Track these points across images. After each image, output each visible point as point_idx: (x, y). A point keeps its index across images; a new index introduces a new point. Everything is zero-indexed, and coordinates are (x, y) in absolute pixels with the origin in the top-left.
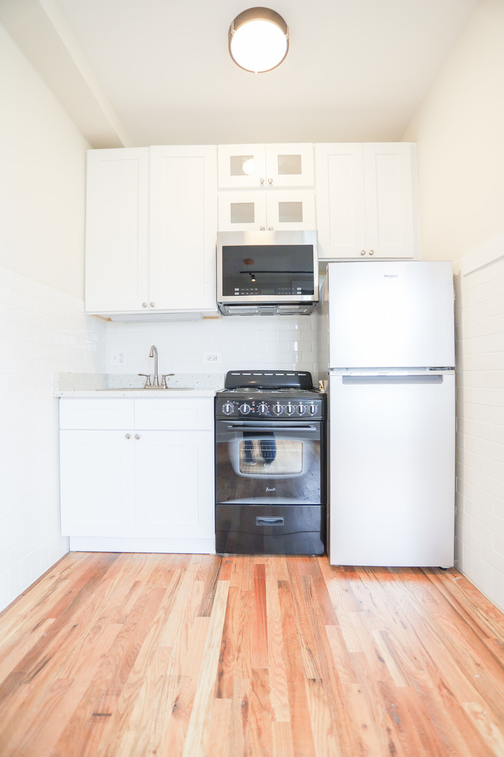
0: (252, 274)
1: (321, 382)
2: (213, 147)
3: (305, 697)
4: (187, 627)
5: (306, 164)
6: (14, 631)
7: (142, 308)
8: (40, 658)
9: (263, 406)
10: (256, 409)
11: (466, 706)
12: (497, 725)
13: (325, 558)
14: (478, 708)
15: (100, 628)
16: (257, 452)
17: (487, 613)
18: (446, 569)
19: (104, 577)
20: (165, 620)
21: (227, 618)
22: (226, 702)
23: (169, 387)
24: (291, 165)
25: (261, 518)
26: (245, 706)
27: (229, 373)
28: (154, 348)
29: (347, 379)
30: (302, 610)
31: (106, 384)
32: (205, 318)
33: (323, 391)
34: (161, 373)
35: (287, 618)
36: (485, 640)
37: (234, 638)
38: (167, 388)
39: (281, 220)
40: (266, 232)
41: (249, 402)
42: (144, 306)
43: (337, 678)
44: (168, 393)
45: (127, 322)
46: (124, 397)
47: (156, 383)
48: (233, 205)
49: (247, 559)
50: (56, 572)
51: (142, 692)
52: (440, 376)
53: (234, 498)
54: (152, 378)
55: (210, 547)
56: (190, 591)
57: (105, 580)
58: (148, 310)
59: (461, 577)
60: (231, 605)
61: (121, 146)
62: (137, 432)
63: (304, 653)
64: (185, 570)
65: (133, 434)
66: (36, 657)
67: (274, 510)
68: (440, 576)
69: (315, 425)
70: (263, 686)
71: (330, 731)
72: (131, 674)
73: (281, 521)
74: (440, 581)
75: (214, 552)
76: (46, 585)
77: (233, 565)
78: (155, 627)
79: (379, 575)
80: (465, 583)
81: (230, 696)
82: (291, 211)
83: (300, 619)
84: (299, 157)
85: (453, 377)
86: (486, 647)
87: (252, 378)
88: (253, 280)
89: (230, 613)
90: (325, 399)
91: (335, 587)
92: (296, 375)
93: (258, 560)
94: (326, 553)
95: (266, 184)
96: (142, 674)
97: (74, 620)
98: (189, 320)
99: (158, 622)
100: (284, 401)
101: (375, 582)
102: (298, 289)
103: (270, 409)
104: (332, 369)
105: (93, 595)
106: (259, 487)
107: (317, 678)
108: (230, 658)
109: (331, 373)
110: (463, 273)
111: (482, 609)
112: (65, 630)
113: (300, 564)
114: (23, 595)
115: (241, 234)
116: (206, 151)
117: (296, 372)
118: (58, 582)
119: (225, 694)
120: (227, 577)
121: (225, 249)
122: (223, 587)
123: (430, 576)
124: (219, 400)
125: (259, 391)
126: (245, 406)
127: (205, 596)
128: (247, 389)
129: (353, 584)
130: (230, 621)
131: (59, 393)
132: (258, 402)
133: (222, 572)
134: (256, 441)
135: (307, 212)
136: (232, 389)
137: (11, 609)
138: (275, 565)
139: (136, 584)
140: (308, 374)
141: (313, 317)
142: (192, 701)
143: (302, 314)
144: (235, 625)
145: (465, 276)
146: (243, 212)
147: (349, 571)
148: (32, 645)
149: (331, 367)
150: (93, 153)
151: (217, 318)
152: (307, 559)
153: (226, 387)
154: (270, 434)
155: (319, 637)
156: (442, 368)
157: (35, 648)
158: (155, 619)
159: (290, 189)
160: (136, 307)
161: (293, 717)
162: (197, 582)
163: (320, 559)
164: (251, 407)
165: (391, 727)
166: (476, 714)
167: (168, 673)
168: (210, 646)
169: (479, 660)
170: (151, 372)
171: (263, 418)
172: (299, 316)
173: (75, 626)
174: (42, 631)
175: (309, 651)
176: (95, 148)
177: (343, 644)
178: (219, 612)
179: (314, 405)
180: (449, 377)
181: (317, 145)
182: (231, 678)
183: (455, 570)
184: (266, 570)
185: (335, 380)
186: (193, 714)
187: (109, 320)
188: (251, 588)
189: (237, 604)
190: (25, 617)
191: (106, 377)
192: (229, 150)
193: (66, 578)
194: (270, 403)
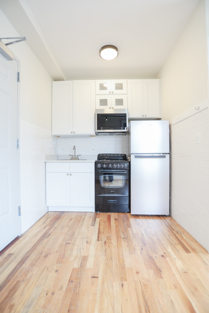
0: (106, 117)
1: (129, 158)
2: (94, 81)
3: (121, 241)
4: (88, 228)
5: (124, 86)
6: (39, 228)
7: (71, 134)
8: (48, 234)
9: (110, 165)
10: (108, 166)
11: (163, 243)
12: (170, 245)
13: (129, 213)
14: (166, 243)
15: (63, 228)
16: (107, 178)
17: (176, 226)
18: (167, 216)
19: (61, 217)
20: (81, 227)
21: (99, 226)
22: (100, 242)
23: (79, 159)
24: (119, 87)
25: (109, 201)
26: (105, 242)
27: (99, 155)
28: (74, 147)
29: (136, 157)
30: (121, 225)
31: (58, 158)
32: (91, 136)
33: (129, 161)
34: (77, 154)
35: (117, 227)
36: (173, 231)
37: (102, 230)
38: (78, 159)
39: (116, 105)
40: (111, 109)
41: (106, 164)
42: (71, 133)
43: (130, 238)
44: (79, 161)
45: (64, 138)
46: (66, 162)
47: (75, 158)
48: (100, 100)
49: (105, 213)
50: (46, 216)
51: (78, 240)
52: (165, 156)
53: (100, 194)
54: (73, 156)
55: (93, 210)
56: (88, 221)
57: (61, 218)
58: (73, 134)
59: (171, 218)
60: (100, 224)
61: (63, 80)
62: (70, 173)
63: (121, 233)
64: (86, 216)
65: (69, 174)
66: (47, 234)
67: (113, 198)
68: (165, 218)
69: (126, 171)
70: (110, 239)
71: (127, 246)
72: (74, 237)
73: (116, 201)
74: (164, 219)
75: (95, 212)
76: (44, 219)
77: (101, 215)
78: (78, 228)
79: (146, 217)
80: (172, 219)
81: (101, 240)
82: (119, 102)
83: (121, 227)
84: (122, 84)
85: (169, 156)
86: (173, 232)
87: (107, 156)
88: (107, 120)
89: (100, 225)
90: (130, 163)
91: (132, 220)
92: (121, 155)
93: (108, 214)
94: (130, 212)
95: (111, 93)
96: (77, 237)
97: (55, 226)
98: (86, 137)
99: (79, 227)
100: (117, 164)
101: (145, 219)
102: (121, 128)
103: (112, 166)
104: (132, 154)
105: (59, 221)
106: (109, 190)
107: (125, 238)
108: (101, 234)
109: (131, 155)
110: (172, 124)
111: (175, 225)
112: (53, 229)
113: (122, 215)
114: (38, 221)
115: (103, 110)
116: (92, 82)
117: (121, 154)
118: (47, 218)
119: (100, 240)
120: (99, 217)
121: (98, 115)
122: (98, 220)
123: (162, 218)
124: (96, 163)
125: (109, 161)
126: (105, 165)
127: (93, 222)
128: (105, 160)
129: (138, 220)
130: (100, 227)
131: (46, 161)
132: (108, 164)
133: (97, 216)
134: (107, 176)
135: (125, 102)
136: (100, 160)
137: (35, 225)
138: (113, 215)
139: (71, 219)
140: (125, 155)
141: (127, 136)
142: (91, 241)
143: (123, 135)
144: (102, 228)
145: (173, 125)
146: (104, 102)
147: (137, 216)
148: (45, 231)
149: (131, 153)
150: (54, 82)
151: (95, 136)
152: (124, 213)
153: (98, 159)
154: (112, 174)
155: (126, 230)
156: (166, 154)
157: (46, 232)
158: (79, 226)
159: (119, 94)
160: (68, 133)
161: (118, 244)
162: (90, 219)
163: (128, 213)
164: (106, 165)
165: (143, 246)
166: (165, 244)
167: (84, 237)
168: (95, 232)
169: (169, 234)
170: (73, 154)
171: (110, 169)
172: (122, 136)
173: (56, 228)
174: (46, 228)
175: (123, 233)
176: (55, 81)
177: (133, 232)
178: (97, 225)
179: (126, 165)
180: (168, 156)
181: (128, 80)
182: (101, 238)
183: (170, 216)
184: (111, 216)
185: (132, 157)
186: (92, 244)
187: (59, 136)
188: (106, 220)
189: (102, 223)
190: (40, 226)
191: (58, 156)
192: (99, 82)
193: (49, 218)
194: (112, 164)
